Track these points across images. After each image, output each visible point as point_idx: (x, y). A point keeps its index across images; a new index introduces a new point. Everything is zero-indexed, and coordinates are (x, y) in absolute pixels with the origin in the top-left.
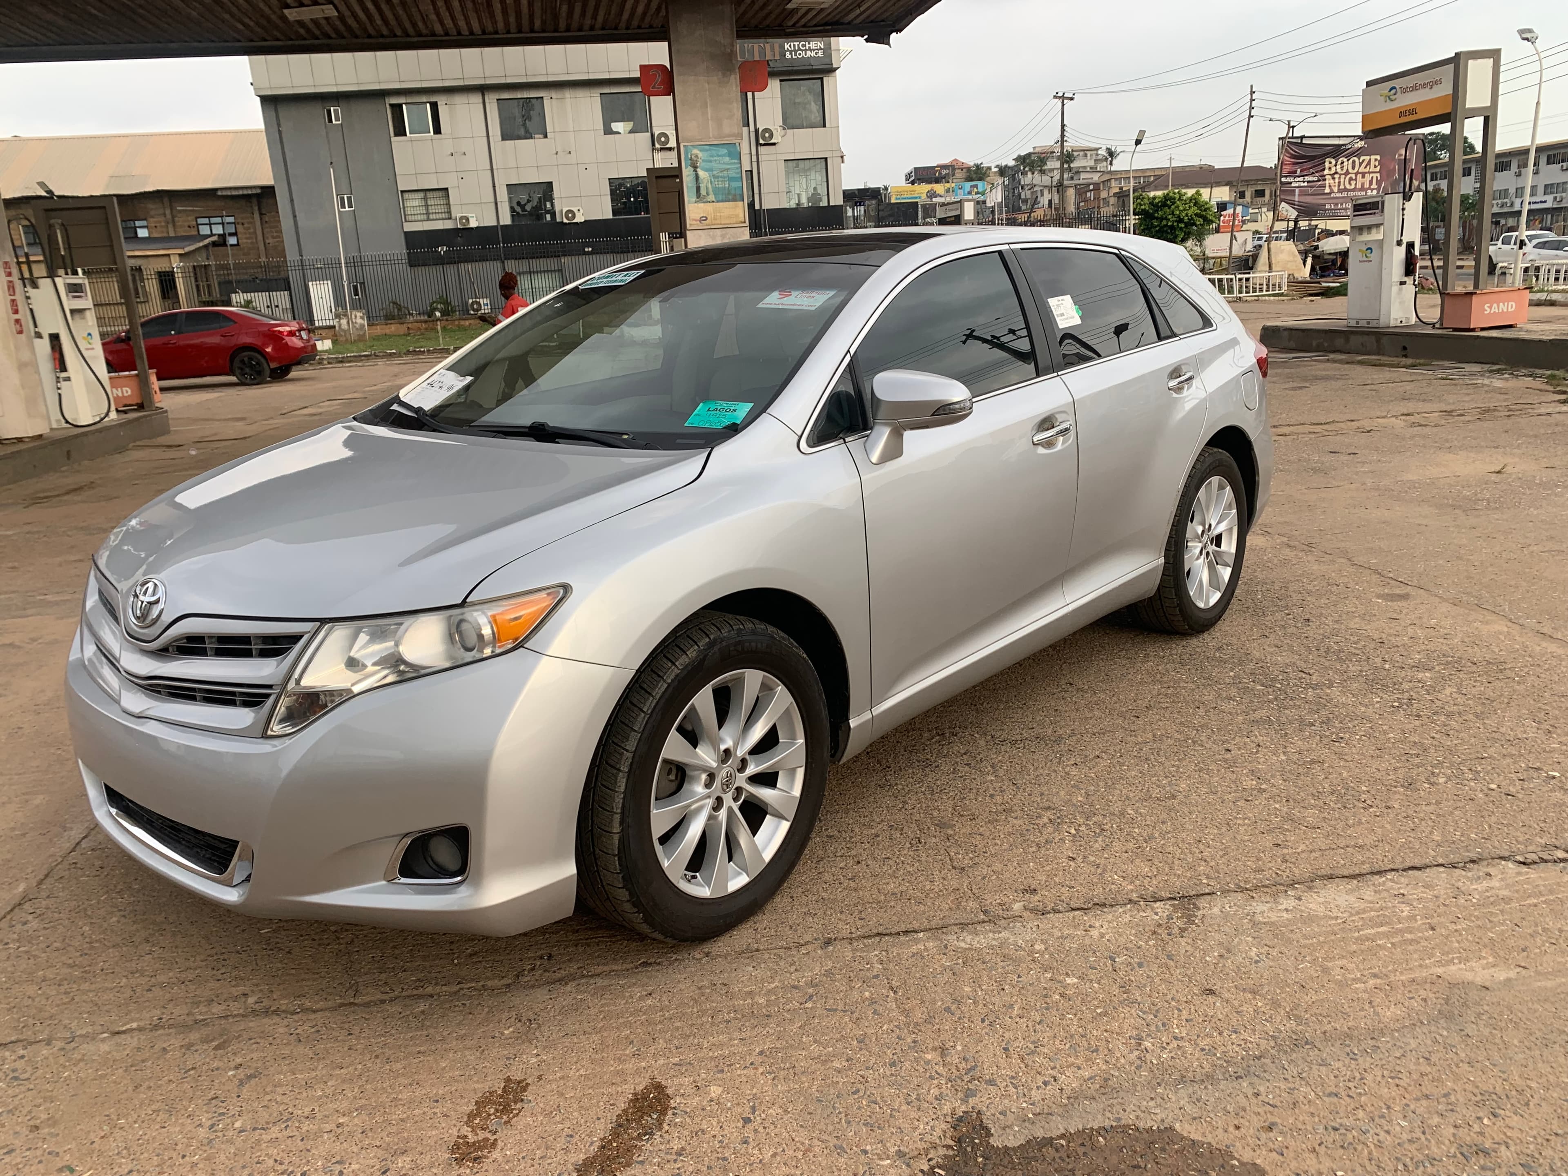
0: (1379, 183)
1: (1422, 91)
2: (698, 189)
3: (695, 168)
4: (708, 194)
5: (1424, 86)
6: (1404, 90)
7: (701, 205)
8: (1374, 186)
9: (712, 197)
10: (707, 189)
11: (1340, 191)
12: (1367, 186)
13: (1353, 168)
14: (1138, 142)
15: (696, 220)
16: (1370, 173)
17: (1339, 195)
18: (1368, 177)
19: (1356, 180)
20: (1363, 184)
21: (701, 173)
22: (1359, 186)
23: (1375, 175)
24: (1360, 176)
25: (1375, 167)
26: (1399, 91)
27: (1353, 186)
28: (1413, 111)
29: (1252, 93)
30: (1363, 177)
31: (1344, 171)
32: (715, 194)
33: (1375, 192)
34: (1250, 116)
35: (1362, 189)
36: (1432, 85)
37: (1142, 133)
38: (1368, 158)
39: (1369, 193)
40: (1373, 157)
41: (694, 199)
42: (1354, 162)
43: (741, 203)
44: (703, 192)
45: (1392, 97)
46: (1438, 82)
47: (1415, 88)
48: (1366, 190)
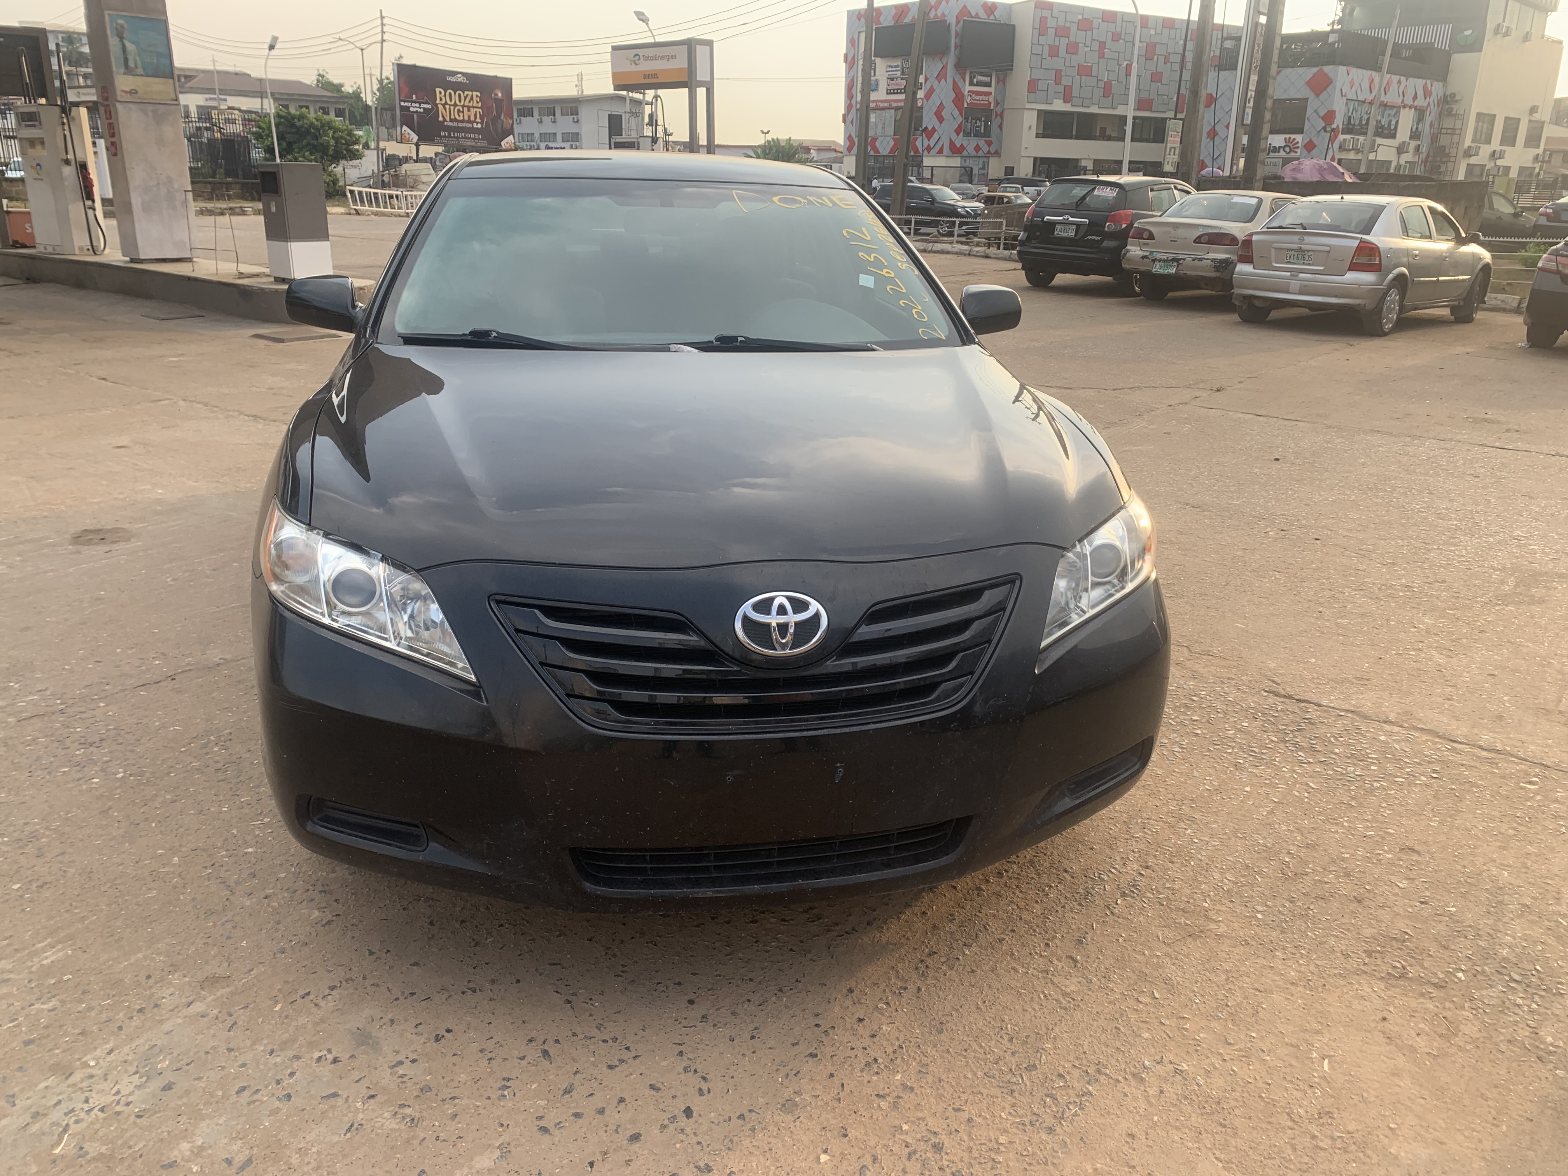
0: (482, 117)
1: (660, 62)
2: (126, 60)
3: (121, 38)
4: (136, 67)
5: (662, 58)
6: (647, 58)
7: (131, 77)
8: (478, 120)
9: (140, 71)
10: (135, 61)
11: (451, 120)
12: (472, 119)
13: (460, 101)
14: (272, 47)
15: (126, 92)
16: (473, 107)
17: (451, 124)
18: (473, 111)
19: (463, 112)
20: (469, 117)
21: (128, 45)
22: (466, 118)
23: (478, 110)
24: (466, 109)
25: (477, 102)
26: (642, 58)
27: (461, 118)
28: (655, 76)
29: (382, 18)
30: (469, 111)
31: (453, 102)
32: (144, 69)
33: (479, 126)
34: (383, 41)
35: (469, 121)
36: (669, 58)
37: (275, 39)
38: (470, 93)
39: (475, 126)
40: (475, 93)
41: (123, 70)
42: (459, 95)
43: (171, 81)
44: (131, 64)
45: (637, 62)
46: (674, 57)
47: (655, 58)
48: (472, 122)
